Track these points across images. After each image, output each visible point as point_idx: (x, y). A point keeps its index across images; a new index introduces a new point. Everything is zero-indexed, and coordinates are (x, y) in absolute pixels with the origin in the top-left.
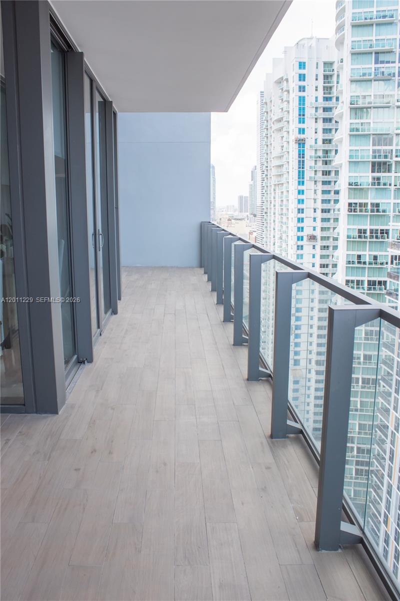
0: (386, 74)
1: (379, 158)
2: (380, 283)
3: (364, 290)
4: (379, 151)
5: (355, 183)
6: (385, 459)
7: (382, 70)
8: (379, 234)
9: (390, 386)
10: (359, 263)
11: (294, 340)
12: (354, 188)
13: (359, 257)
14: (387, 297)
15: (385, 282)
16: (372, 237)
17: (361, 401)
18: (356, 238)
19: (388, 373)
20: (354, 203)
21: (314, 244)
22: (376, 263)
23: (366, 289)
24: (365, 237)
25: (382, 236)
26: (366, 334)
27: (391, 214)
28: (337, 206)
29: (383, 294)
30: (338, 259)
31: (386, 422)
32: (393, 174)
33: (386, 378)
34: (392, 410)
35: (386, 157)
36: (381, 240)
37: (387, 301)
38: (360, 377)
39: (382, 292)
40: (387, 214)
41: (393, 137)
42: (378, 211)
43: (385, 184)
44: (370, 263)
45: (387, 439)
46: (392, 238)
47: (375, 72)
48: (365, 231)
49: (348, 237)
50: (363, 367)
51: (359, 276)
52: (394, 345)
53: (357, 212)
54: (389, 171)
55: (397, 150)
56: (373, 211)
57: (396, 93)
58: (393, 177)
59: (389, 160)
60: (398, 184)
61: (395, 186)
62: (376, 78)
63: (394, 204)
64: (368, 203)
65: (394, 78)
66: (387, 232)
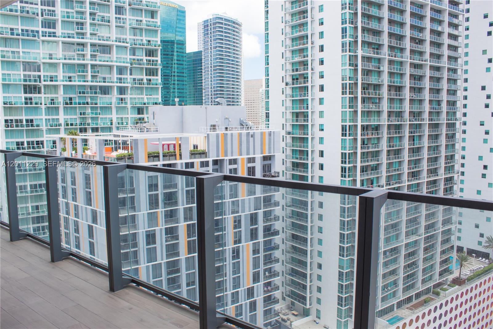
0: (30, 12)
1: (29, 82)
2: (40, 185)
4: (30, 76)
5: (9, 102)
7: (29, 9)
8: (35, 145)
12: (9, 107)
16: (29, 148)
18: (15, 149)
20: (10, 120)
22: (35, 170)
23: (29, 192)
26: (34, 230)
27: (44, 128)
32: (42, 95)
35: (35, 81)
36: (37, 150)
39: (43, 193)
40: (41, 128)
41: (40, 65)
42: (32, 126)
44: (30, 170)
46: (47, 148)
47: (21, 10)
48: (22, 143)
49: (8, 149)
51: (21, 182)
53: (13, 127)
54: (39, 92)
55: (44, 76)
56: (28, 126)
57: (41, 29)
58: (43, 97)
59: (38, 83)
60: (48, 104)
61: (45, 105)
62: (22, 14)
63: (46, 119)
64: (22, 119)
65: (37, 17)
66: (42, 143)
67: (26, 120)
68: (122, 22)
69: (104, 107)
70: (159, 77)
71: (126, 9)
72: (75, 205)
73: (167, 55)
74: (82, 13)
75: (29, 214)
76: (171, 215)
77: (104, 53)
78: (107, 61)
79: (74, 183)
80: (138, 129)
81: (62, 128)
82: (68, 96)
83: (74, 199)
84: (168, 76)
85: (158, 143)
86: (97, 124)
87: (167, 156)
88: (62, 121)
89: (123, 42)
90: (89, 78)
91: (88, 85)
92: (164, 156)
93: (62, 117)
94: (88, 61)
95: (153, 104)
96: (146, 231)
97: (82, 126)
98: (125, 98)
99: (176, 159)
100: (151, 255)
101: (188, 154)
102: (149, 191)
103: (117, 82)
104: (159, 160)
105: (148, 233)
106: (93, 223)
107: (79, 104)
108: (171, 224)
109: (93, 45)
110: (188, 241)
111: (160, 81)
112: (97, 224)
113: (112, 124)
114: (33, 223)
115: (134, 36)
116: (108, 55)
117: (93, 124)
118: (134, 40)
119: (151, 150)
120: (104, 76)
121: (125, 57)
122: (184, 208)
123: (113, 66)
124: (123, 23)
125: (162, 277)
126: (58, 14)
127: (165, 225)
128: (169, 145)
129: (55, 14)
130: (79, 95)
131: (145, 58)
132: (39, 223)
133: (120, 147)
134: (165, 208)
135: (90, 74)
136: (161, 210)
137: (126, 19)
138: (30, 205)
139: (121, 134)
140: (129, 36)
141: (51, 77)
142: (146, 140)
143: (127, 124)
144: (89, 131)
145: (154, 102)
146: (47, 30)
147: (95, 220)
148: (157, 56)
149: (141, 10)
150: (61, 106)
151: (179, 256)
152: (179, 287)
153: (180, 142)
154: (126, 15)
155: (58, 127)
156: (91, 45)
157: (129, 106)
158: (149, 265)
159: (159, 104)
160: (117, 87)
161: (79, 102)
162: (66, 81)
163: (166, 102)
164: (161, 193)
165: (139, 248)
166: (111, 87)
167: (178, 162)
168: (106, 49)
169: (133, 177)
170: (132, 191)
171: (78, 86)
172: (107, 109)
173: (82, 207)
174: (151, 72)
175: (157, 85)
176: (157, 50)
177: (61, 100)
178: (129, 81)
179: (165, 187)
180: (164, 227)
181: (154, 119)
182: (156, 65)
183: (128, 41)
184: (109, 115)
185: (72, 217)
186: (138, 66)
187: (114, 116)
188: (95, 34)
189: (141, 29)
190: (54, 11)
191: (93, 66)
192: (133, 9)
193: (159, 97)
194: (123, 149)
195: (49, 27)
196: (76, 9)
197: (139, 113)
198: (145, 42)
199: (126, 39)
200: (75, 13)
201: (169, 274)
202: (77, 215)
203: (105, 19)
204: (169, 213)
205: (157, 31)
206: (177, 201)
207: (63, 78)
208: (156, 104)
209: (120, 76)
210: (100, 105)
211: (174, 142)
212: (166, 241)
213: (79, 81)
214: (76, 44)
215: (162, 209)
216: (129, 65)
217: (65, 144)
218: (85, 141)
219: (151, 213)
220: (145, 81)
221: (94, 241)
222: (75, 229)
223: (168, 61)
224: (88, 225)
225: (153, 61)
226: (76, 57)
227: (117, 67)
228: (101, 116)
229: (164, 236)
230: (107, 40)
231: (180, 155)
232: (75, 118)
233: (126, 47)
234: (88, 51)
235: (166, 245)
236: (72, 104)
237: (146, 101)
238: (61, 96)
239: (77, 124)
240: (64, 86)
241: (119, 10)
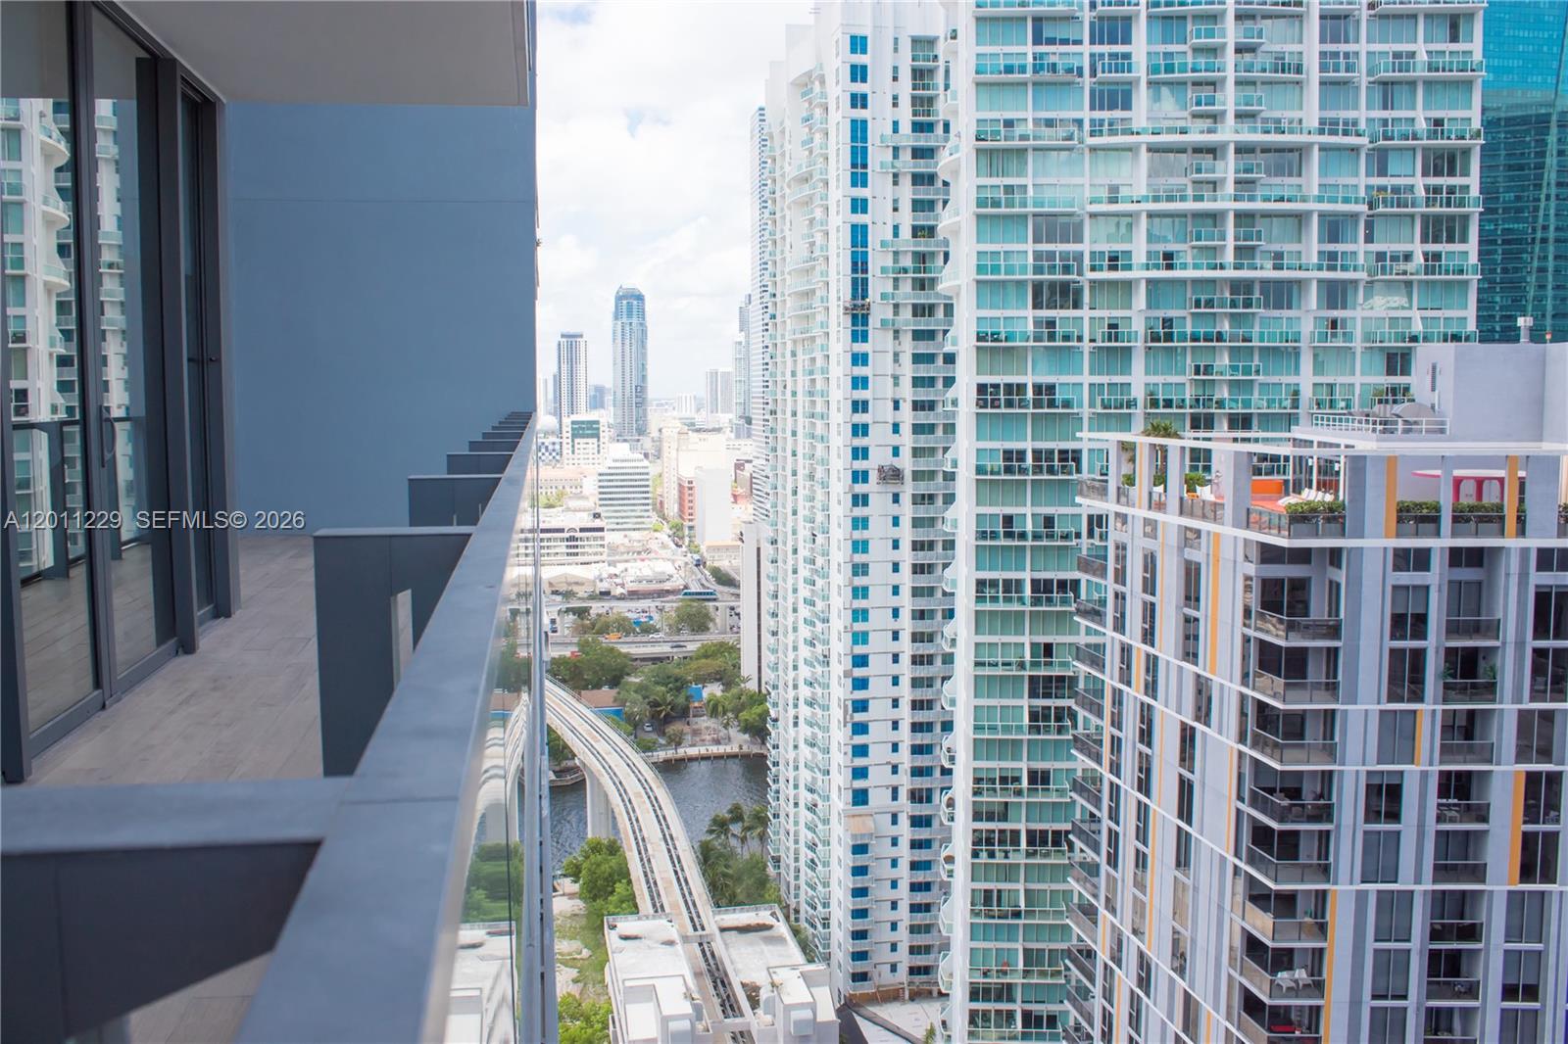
0: (1059, 67)
1: (1049, 273)
2: (1062, 585)
3: (1024, 604)
4: (1051, 255)
5: (992, 334)
6: (1092, 1039)
7: (1052, 59)
8: (1056, 463)
9: (1096, 848)
10: (1009, 535)
11: (851, 739)
12: (991, 348)
13: (1008, 520)
14: (1084, 622)
15: (1076, 583)
16: (1038, 469)
17: (1027, 891)
18: (999, 473)
19: (1092, 815)
20: (992, 386)
21: (896, 491)
22: (1050, 536)
23: (1028, 601)
24: (1023, 471)
25: (1063, 467)
26: (1034, 716)
27: (1086, 412)
28: (950, 394)
29: (1070, 613)
30: (956, 527)
31: (1089, 942)
32: (1085, 313)
33: (1085, 827)
34: (1102, 910)
35: (1067, 270)
36: (1061, 477)
37: (1083, 631)
38: (1022, 827)
39: (1068, 609)
40: (1075, 411)
41: (1082, 221)
42: (1052, 404)
43: (1066, 338)
44: (1036, 536)
45: (1094, 985)
46: (1089, 472)
47: (1034, 65)
48: (1021, 455)
49: (980, 470)
50: (1027, 803)
51: (1011, 570)
52: (1100, 743)
53: (999, 407)
54: (1077, 305)
55: (1093, 253)
56: (1037, 404)
57: (1086, 115)
58: (1087, 319)
59: (1074, 277)
60: (1099, 337)
61: (1092, 341)
62: (1038, 78)
63: (1091, 385)
64: (1025, 385)
65: (1079, 80)
66: (1076, 456)
67: (1034, 386)
68: (1343, 67)
69: (1274, 348)
70: (1472, 246)
71: (1358, 22)
72: (1148, 656)
73: (1521, 168)
74: (1214, 51)
75: (1022, 665)
76: (1464, 731)
77: (1279, 171)
78: (1289, 200)
79: (1150, 586)
80: (1375, 423)
81: (1139, 412)
82: (1161, 313)
83: (1148, 636)
84: (1519, 241)
85: (1438, 472)
86: (1247, 404)
87: (1468, 520)
88: (1138, 392)
89: (1346, 133)
90: (1229, 257)
91: (1225, 280)
92: (1456, 520)
93: (1138, 379)
94: (1225, 202)
95: (1445, 340)
96: (1369, 773)
97: (1201, 410)
98: (1344, 321)
99: (1502, 533)
100: (1380, 860)
101: (1553, 519)
102: (1393, 637)
103: (1320, 268)
104: (1438, 534)
105: (1376, 781)
106: (1198, 719)
107: (1195, 339)
108: (1465, 762)
109: (1242, 150)
110: (1525, 834)
111: (1473, 258)
112: (1207, 724)
113: (1295, 404)
114: (1033, 694)
115: (1385, 108)
116: (1294, 180)
117: (1234, 405)
118: (1385, 122)
119: (1407, 495)
120: (1276, 247)
121: (1351, 181)
122: (1520, 712)
123: (1309, 213)
124: (1347, 71)
125: (1409, 940)
126: (1138, 63)
127: (1441, 762)
128: (1480, 482)
129: (1130, 64)
130: (1193, 310)
131: (1420, 183)
132: (1047, 696)
133: (1311, 481)
134: (1445, 701)
135: (1230, 243)
136: (1430, 709)
137: (1357, 54)
138: (1026, 639)
139: (1316, 439)
140: (1365, 113)
141: (1114, 258)
142: (1391, 462)
143: (1348, 407)
144: (1221, 427)
145: (1450, 332)
146: (1106, 115)
147: (1203, 712)
148: (1465, 173)
149: (1414, 17)
150: (1139, 344)
151: (1483, 881)
152: (1472, 991)
153: (1522, 474)
154: (1357, 41)
155: (1125, 411)
156: (1239, 150)
157: (1358, 344)
158: (1366, 892)
159: (1467, 339)
160: (1320, 281)
161: (1193, 334)
162: (1157, 267)
163: (1496, 328)
164: (1437, 649)
165: (1338, 827)
166: (1299, 282)
167: (1511, 542)
168: (1288, 158)
169: (1338, 585)
170: (1334, 631)
171: (1195, 281)
172: (1285, 355)
173: (1168, 662)
174: (1443, 229)
175: (1461, 272)
176: (1466, 152)
177: (1139, 326)
178: (1361, 260)
179: (1453, 629)
180: (1437, 768)
181: (1433, 390)
182: (1461, 204)
183: (1362, 126)
184: (1288, 374)
185: (1134, 693)
186: (1395, 209)
187: (1306, 379)
188: (1252, 115)
189: (1412, 84)
190: (1127, 56)
191: (1240, 216)
192: (1384, 17)
193: (1467, 314)
194: (1318, 489)
195: (1112, 107)
196: (1194, 41)
197: (1391, 371)
198: (1422, 125)
199: (1355, 123)
200: (1190, 53)
201: (1436, 935)
202: (1151, 688)
203: (1286, 61)
204: (1461, 721)
205: (1468, 84)
206: (1494, 685)
207: (1149, 258)
208: (1456, 338)
209: (1331, 247)
210: (1262, 341)
211: (1501, 473)
212: (1440, 819)
213: (1196, 267)
214: (1190, 151)
215: (1434, 703)
216: (1364, 208)
217: (1133, 460)
218: (1200, 459)
219: (1395, 712)
220: (1419, 259)
221: (1195, 778)
222: (1142, 731)
223: (1523, 189)
224: (1182, 723)
225: (1451, 190)
226: (1190, 192)
227: (1322, 215)
228: (1261, 378)
229: (1433, 800)
230: (1291, 132)
231: (1521, 520)
232: (1181, 381)
233: (1354, 150)
234: (1228, 169)
235: (1438, 833)
236: (1172, 341)
237: (1418, 327)
238: (1137, 316)
239: (1183, 400)
240: (1149, 281)
241: (1336, 24)
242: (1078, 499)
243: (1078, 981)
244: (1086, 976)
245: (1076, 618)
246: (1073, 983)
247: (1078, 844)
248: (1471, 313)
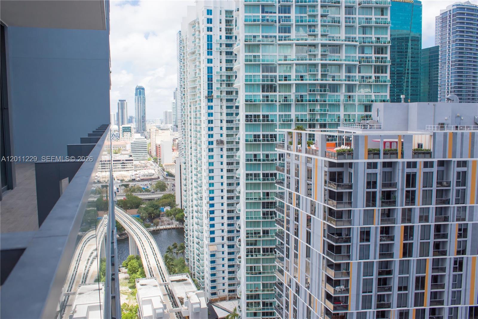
0: (269, 20)
1: (267, 82)
2: (272, 175)
3: (260, 181)
4: (267, 76)
5: (250, 100)
6: (283, 309)
7: (267, 18)
8: (269, 138)
9: (283, 253)
10: (255, 160)
11: (209, 222)
12: (250, 104)
13: (255, 156)
14: (278, 186)
15: (275, 174)
16: (264, 140)
17: (263, 266)
18: (252, 142)
19: (282, 243)
20: (250, 115)
21: (221, 147)
22: (268, 160)
23: (261, 180)
24: (259, 141)
25: (271, 139)
26: (264, 214)
27: (278, 123)
28: (238, 118)
29: (274, 183)
30: (240, 158)
31: (281, 281)
32: (277, 93)
33: (279, 246)
34: (285, 271)
35: (272, 81)
36: (271, 142)
37: (278, 188)
38: (261, 247)
39: (273, 182)
40: (275, 123)
41: (276, 66)
42: (268, 121)
43: (272, 101)
44: (264, 160)
45: (283, 293)
46: (279, 141)
47: (262, 19)
48: (259, 136)
49: (247, 141)
50: (262, 240)
51: (256, 170)
52: (283, 221)
53: (252, 122)
54: (275, 91)
55: (279, 76)
56: (264, 121)
57: (277, 34)
58: (278, 95)
59: (274, 83)
60: (281, 101)
61: (280, 102)
62: (263, 23)
63: (279, 115)
64: (260, 115)
65: (276, 24)
66: (275, 136)
67: (262, 115)
68: (351, 22)
69: (332, 104)
70: (388, 75)
71: (356, 9)
72: (297, 195)
73: (401, 52)
74: (315, 16)
75: (260, 199)
76: (387, 215)
77: (333, 52)
78: (336, 61)
79: (297, 175)
80: (361, 126)
81: (293, 123)
82: (300, 94)
83: (297, 189)
84: (401, 73)
85: (379, 140)
86: (325, 120)
87: (388, 154)
88: (293, 117)
89: (352, 41)
90: (319, 77)
91: (318, 84)
92: (384, 154)
93: (293, 113)
94: (318, 61)
95: (381, 102)
96: (361, 228)
97: (311, 122)
98: (352, 96)
99: (397, 158)
100: (364, 253)
101: (411, 153)
102: (367, 188)
103: (345, 81)
104: (379, 158)
105: (363, 230)
106: (311, 213)
107: (310, 101)
108: (388, 224)
109: (323, 45)
110: (404, 244)
111: (389, 78)
112: (315, 215)
113: (339, 120)
114: (263, 207)
115: (364, 34)
116: (338, 55)
117: (321, 121)
118: (363, 38)
119: (370, 147)
120: (333, 74)
121: (354, 55)
122: (402, 209)
123: (342, 64)
124: (353, 23)
125: (372, 276)
126: (293, 19)
127: (381, 224)
128: (391, 143)
129: (290, 20)
130: (309, 93)
131: (373, 56)
132: (268, 208)
133: (343, 143)
134: (382, 206)
135: (320, 73)
136: (378, 209)
137: (355, 18)
138: (261, 191)
139: (345, 130)
140: (358, 35)
141: (286, 77)
142: (366, 137)
143: (354, 121)
144: (318, 127)
145: (382, 99)
146: (283, 34)
147: (313, 212)
148: (386, 54)
149: (371, 8)
150: (293, 103)
151: (393, 258)
152: (390, 289)
153: (402, 140)
154: (355, 14)
155: (289, 123)
156: (322, 46)
157: (357, 103)
158: (361, 262)
159: (387, 101)
160: (346, 84)
161: (309, 100)
162: (298, 80)
163: (395, 99)
164: (379, 191)
165: (352, 244)
166: (340, 85)
167: (400, 160)
168: (337, 48)
169: (351, 173)
170: (350, 187)
171: (310, 84)
172: (336, 106)
173: (303, 197)
174: (380, 69)
175: (385, 82)
176: (386, 47)
177: (293, 97)
178: (357, 78)
179: (384, 185)
180: (380, 226)
181: (378, 116)
182: (385, 62)
183: (357, 39)
184: (337, 111)
185: (293, 206)
186: (367, 64)
187: (342, 113)
188: (326, 35)
189: (371, 27)
190: (289, 17)
191: (322, 65)
192: (363, 8)
193: (387, 94)
194: (346, 145)
195: (285, 32)
196: (309, 13)
197: (366, 111)
198: (374, 39)
199: (355, 38)
200: (308, 17)
201: (380, 274)
202: (298, 205)
203: (335, 20)
204: (386, 212)
205: (387, 27)
206: (395, 201)
207: (296, 77)
208: (384, 101)
209: (349, 74)
210: (329, 102)
211: (397, 140)
212: (381, 240)
213: (310, 80)
214: (308, 46)
215: (379, 207)
216: (358, 63)
217: (292, 137)
218: (312, 137)
219: (368, 210)
220: (373, 78)
221: (311, 231)
222: (296, 218)
223: (402, 58)
224: (307, 215)
225: (382, 58)
226: (308, 58)
227: (346, 65)
228: (329, 113)
229: (379, 235)
230: (337, 40)
231: (402, 154)
232: (306, 114)
233: (355, 46)
234: (319, 51)
235: (380, 244)
236: (303, 102)
237: (373, 98)
238: (293, 94)
239: (306, 119)
240: (296, 84)
241: (349, 9)
242: (276, 149)
243: (278, 292)
244: (280, 290)
245: (275, 185)
246: (277, 293)
247: (278, 252)
248: (388, 94)
